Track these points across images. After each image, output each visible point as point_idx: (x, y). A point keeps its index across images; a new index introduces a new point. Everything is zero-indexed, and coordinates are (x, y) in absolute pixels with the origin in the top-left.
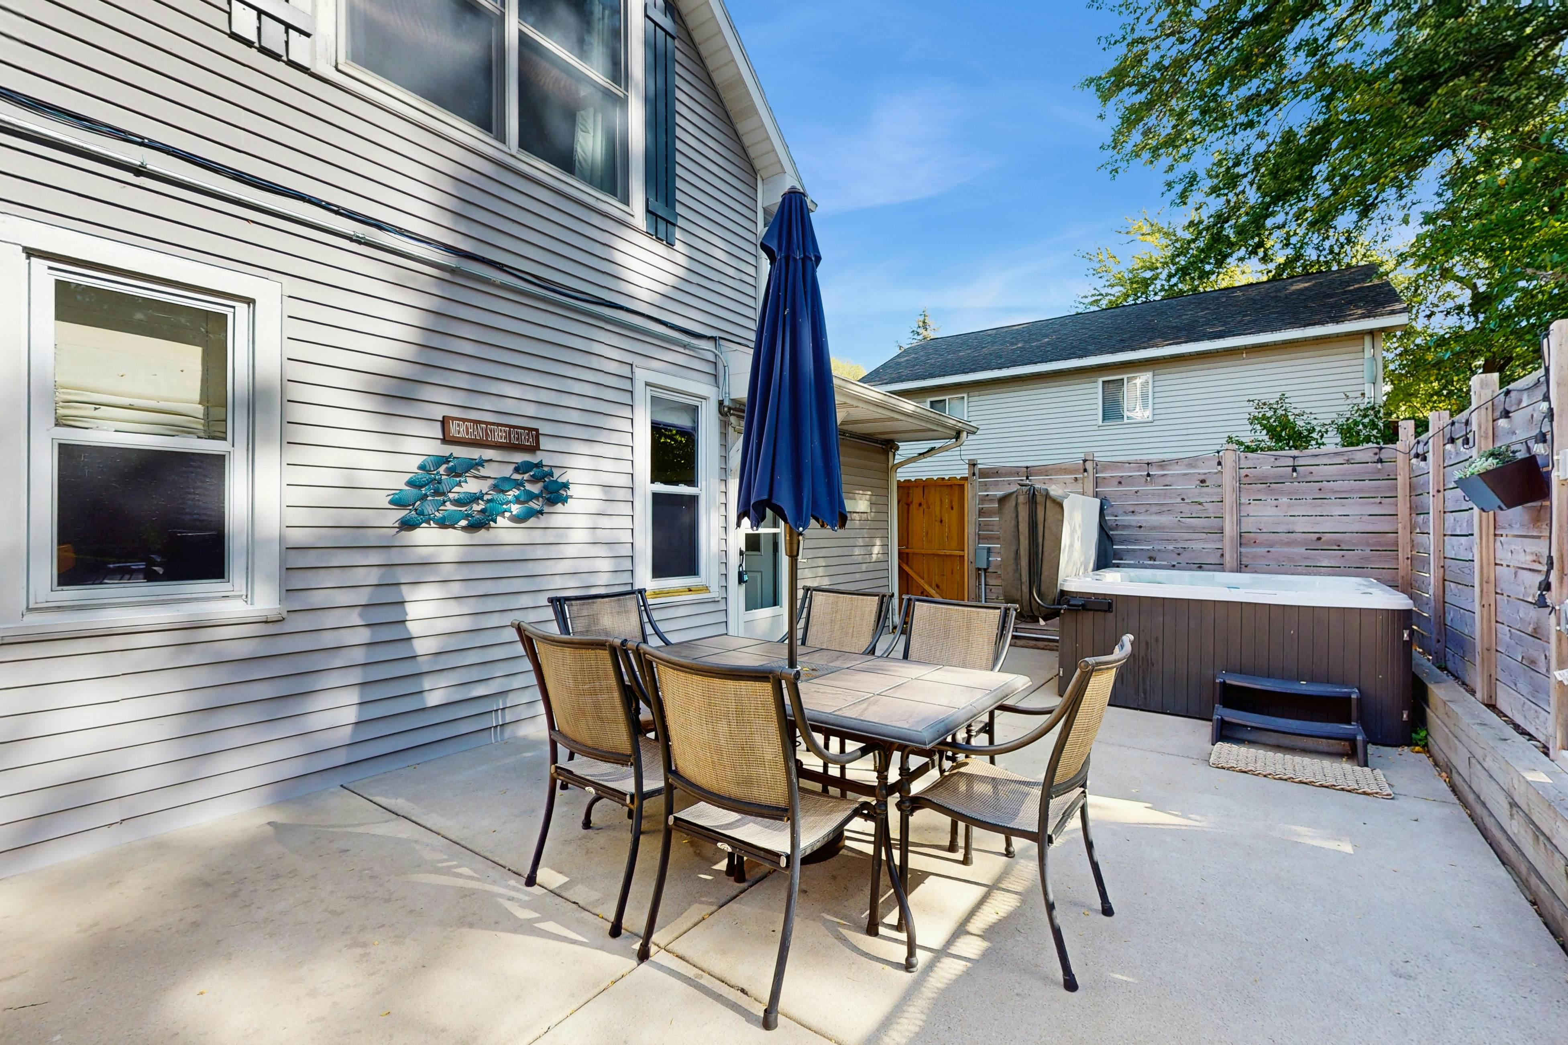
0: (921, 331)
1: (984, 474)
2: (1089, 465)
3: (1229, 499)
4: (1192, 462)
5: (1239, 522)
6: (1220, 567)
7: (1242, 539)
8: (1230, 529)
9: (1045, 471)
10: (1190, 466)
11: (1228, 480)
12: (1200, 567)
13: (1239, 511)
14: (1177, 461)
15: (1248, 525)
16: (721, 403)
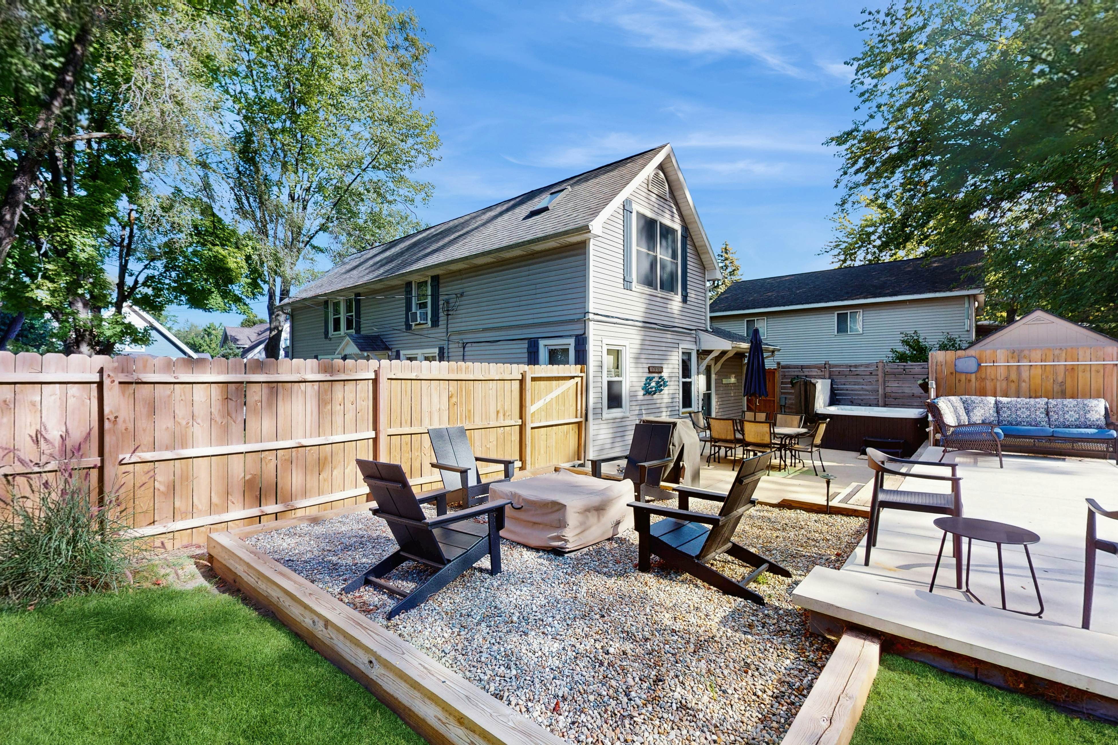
0: (724, 254)
1: (784, 367)
2: (827, 366)
3: (881, 380)
4: (867, 366)
5: (885, 389)
6: (877, 405)
7: (885, 396)
8: (881, 391)
9: (809, 367)
10: (866, 367)
11: (880, 373)
12: (870, 406)
13: (884, 384)
14: (861, 365)
15: (888, 390)
16: (698, 351)
